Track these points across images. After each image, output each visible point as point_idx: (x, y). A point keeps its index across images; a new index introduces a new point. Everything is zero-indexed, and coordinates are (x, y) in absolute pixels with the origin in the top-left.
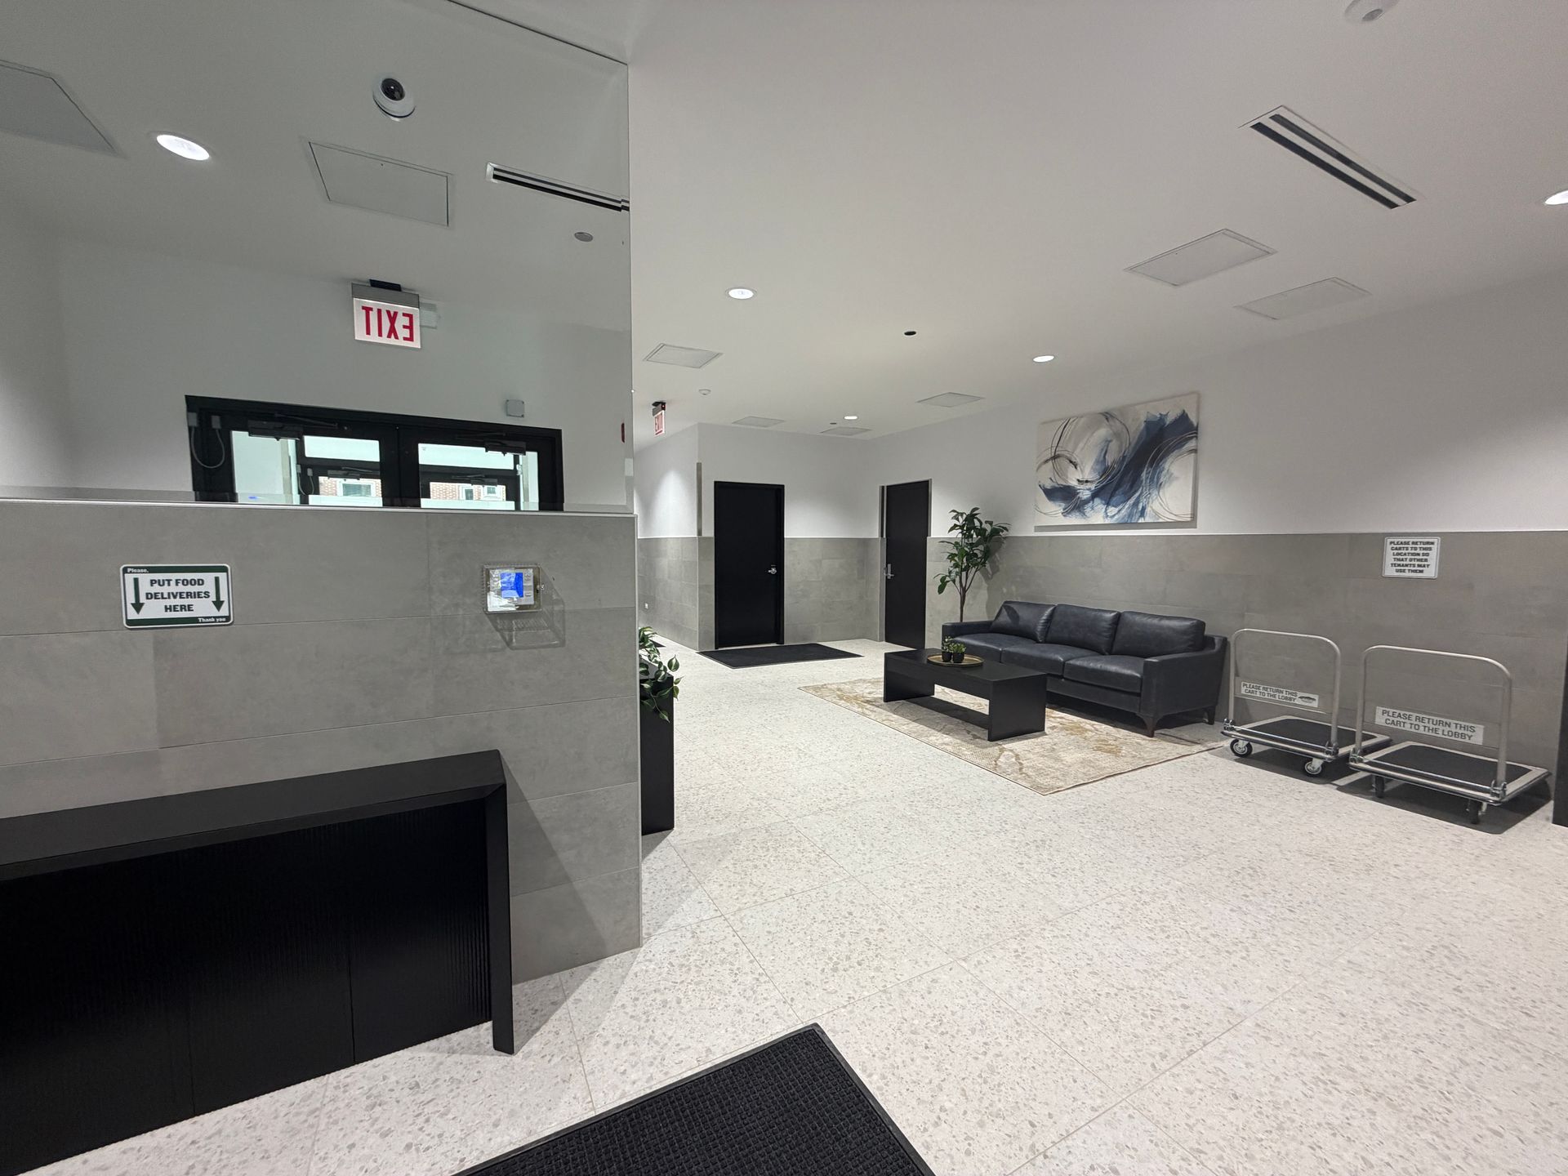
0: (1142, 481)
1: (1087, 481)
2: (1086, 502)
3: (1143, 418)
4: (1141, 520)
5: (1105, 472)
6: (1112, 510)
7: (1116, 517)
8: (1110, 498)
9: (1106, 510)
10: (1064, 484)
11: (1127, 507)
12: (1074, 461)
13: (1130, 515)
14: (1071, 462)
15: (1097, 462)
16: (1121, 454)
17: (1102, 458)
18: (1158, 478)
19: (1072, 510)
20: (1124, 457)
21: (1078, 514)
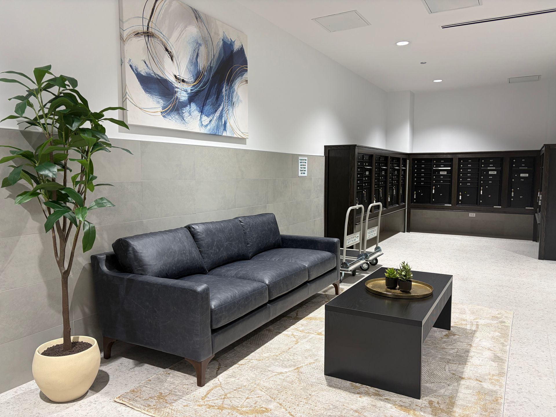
0: (223, 97)
1: (183, 81)
2: (184, 105)
3: (221, 36)
4: (224, 134)
5: (198, 76)
6: (206, 120)
7: (209, 127)
8: (203, 106)
9: (201, 118)
10: (161, 75)
11: (215, 118)
12: (169, 50)
13: (218, 127)
14: (167, 50)
15: (191, 61)
16: (209, 63)
17: (194, 60)
18: (232, 98)
19: (172, 111)
20: (211, 68)
21: (177, 117)
